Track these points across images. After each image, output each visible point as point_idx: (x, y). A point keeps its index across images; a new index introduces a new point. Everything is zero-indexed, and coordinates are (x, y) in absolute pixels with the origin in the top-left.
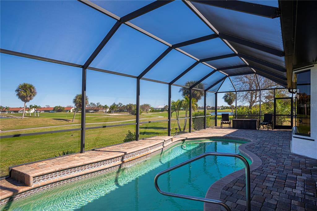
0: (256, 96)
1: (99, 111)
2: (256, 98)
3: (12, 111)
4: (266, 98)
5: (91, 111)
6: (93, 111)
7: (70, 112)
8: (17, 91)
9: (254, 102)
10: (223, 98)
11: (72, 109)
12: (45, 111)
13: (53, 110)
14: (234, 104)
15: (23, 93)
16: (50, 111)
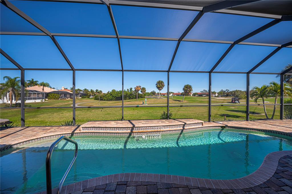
5: (204, 96)
6: (205, 96)
7: (190, 96)
8: (156, 85)
12: (177, 95)
13: (181, 95)
15: (159, 86)
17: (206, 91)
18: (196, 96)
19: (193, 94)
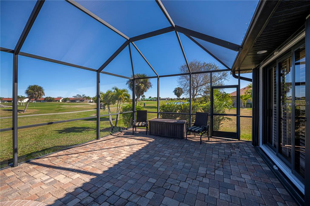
0: (197, 90)
1: (85, 101)
2: (197, 92)
3: (6, 101)
4: (204, 92)
5: (78, 101)
6: (79, 101)
7: (59, 101)
9: (195, 95)
10: (174, 92)
11: (61, 99)
13: (44, 100)
14: (181, 97)
16: (41, 101)
17: (80, 95)
18: (68, 101)
19: (63, 100)
